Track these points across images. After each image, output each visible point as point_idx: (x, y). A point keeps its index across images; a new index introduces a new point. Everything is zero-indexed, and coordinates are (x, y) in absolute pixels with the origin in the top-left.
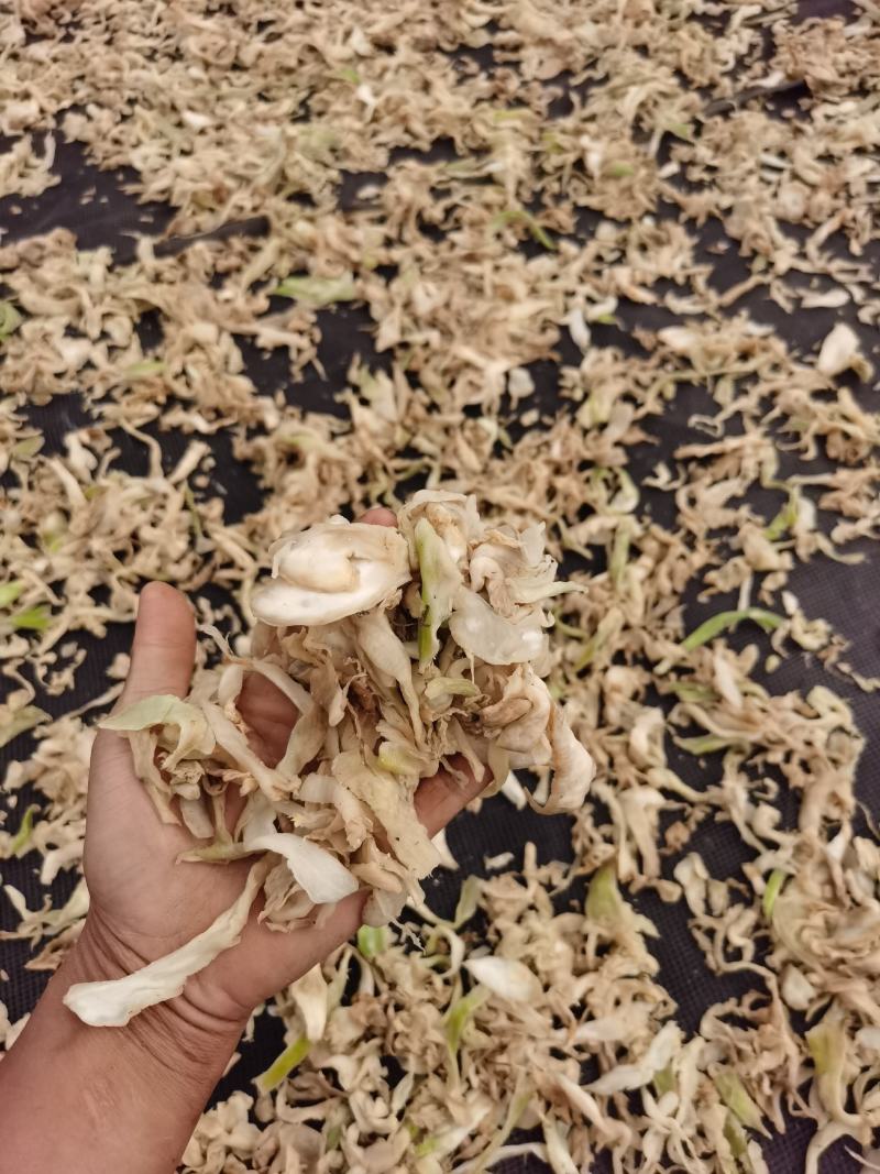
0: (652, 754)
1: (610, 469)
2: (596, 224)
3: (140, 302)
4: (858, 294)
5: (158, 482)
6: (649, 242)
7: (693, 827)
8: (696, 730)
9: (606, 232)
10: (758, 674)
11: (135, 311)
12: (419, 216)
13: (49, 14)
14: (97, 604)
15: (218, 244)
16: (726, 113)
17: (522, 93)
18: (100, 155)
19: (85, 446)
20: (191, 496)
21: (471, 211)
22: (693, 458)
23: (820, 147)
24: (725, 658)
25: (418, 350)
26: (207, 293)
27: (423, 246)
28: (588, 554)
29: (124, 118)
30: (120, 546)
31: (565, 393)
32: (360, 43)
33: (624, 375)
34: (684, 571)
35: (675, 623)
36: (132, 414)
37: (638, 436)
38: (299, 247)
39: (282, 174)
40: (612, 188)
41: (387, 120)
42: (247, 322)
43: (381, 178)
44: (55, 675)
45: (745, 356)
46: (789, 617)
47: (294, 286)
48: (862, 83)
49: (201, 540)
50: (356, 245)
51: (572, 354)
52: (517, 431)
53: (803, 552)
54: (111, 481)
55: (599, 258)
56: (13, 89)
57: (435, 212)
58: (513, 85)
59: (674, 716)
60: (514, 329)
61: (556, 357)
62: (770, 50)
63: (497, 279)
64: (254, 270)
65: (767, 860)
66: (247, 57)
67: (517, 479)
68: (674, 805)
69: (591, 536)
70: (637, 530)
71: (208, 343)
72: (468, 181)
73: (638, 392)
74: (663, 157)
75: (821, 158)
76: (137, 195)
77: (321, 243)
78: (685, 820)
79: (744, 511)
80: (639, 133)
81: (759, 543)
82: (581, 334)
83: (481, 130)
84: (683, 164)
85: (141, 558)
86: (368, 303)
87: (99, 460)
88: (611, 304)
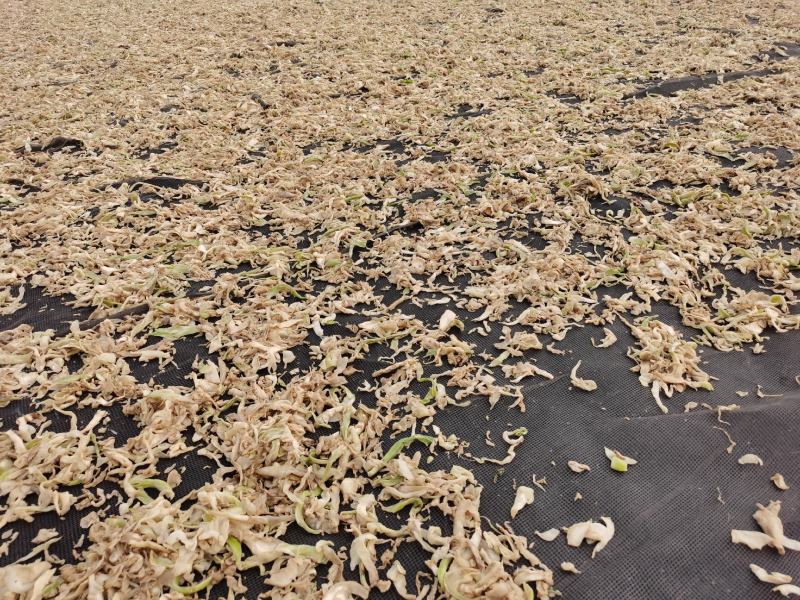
0: (369, 516)
1: (339, 388)
2: (325, 286)
3: (70, 349)
4: (455, 298)
5: (74, 432)
6: (352, 290)
7: (395, 550)
8: (393, 500)
9: (330, 289)
10: (423, 465)
11: (67, 355)
12: (232, 293)
13: (27, 237)
15: (119, 320)
16: (383, 237)
17: (284, 241)
18: (51, 291)
19: (29, 423)
20: (94, 438)
21: (260, 289)
22: (382, 375)
23: (429, 245)
24: (404, 459)
25: (232, 349)
26: (111, 341)
27: (235, 306)
28: (329, 427)
29: (67, 274)
30: (47, 470)
31: (314, 358)
32: (200, 230)
33: (343, 345)
34: (381, 427)
35: (378, 450)
36: (59, 403)
37: (352, 370)
38: (165, 314)
39: (157, 285)
40: (331, 271)
41: (215, 258)
42: (134, 351)
43: (212, 282)
45: (402, 329)
46: (437, 436)
47: (162, 332)
48: (446, 220)
49: (100, 459)
50: (197, 309)
51: (316, 340)
52: (287, 378)
53: (441, 406)
54: (45, 437)
55: (327, 300)
57: (242, 292)
58: (280, 238)
59: (381, 497)
60: (283, 332)
61: (307, 342)
62: (402, 213)
63: (273, 313)
64: (140, 327)
65: (437, 554)
67: (288, 398)
68: (383, 541)
69: (330, 418)
70: (354, 410)
71: (110, 363)
72: (258, 277)
73: (350, 351)
74: (356, 257)
75: (430, 249)
76: (73, 305)
77: (177, 309)
78: (391, 548)
79: (410, 393)
80: (343, 249)
81: (418, 406)
82: (319, 331)
83: (263, 256)
84: (365, 259)
85: (60, 474)
86: (204, 333)
87: (38, 429)
88: (334, 316)
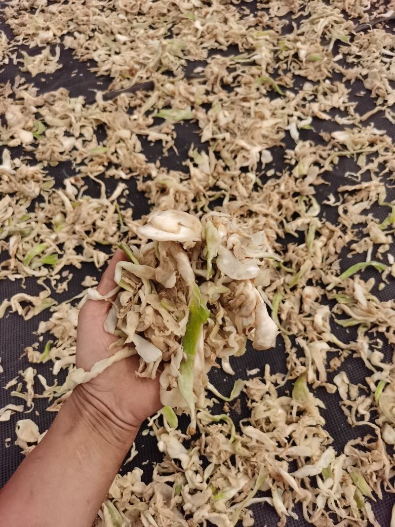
0: (324, 326)
1: (307, 196)
2: (303, 83)
3: (97, 120)
5: (104, 200)
6: (328, 92)
7: (343, 360)
8: (345, 316)
9: (308, 87)
10: (375, 291)
11: (95, 124)
12: (222, 80)
14: (77, 254)
15: (132, 95)
16: (365, 31)
17: (269, 23)
18: (80, 55)
19: (72, 184)
20: (118, 207)
21: (246, 78)
22: (347, 191)
24: (359, 283)
25: (220, 141)
26: (127, 116)
27: (223, 94)
28: (296, 235)
29: (90, 38)
30: (87, 229)
31: (287, 161)
33: (315, 153)
34: (341, 243)
35: (336, 267)
36: (93, 170)
37: (321, 181)
38: (167, 95)
40: (311, 66)
41: (208, 36)
42: (144, 129)
43: (205, 64)
44: (59, 284)
45: (372, 144)
46: (390, 265)
47: (164, 113)
49: (122, 226)
50: (193, 94)
51: (291, 144)
52: (264, 179)
54: (84, 200)
55: (304, 99)
56: (42, 26)
57: (229, 79)
58: (266, 19)
59: (335, 309)
60: (264, 132)
61: (283, 145)
63: (257, 109)
64: (147, 106)
65: (377, 376)
66: (145, 9)
67: (264, 200)
68: (334, 350)
69: (298, 227)
70: (319, 224)
71: (127, 139)
72: (244, 64)
73: (321, 161)
74: (335, 52)
76: (96, 73)
77: (177, 93)
78: (339, 357)
79: (370, 216)
80: (324, 41)
81: (377, 231)
82: (295, 134)
83: (250, 40)
84: (345, 55)
85: (96, 234)
86: (198, 121)
87: (79, 190)
88: (309, 120)
